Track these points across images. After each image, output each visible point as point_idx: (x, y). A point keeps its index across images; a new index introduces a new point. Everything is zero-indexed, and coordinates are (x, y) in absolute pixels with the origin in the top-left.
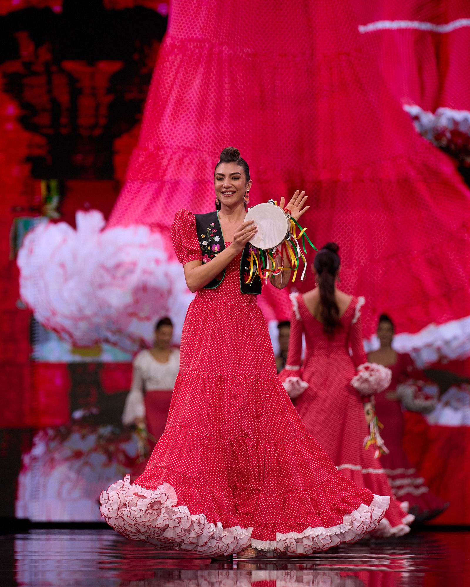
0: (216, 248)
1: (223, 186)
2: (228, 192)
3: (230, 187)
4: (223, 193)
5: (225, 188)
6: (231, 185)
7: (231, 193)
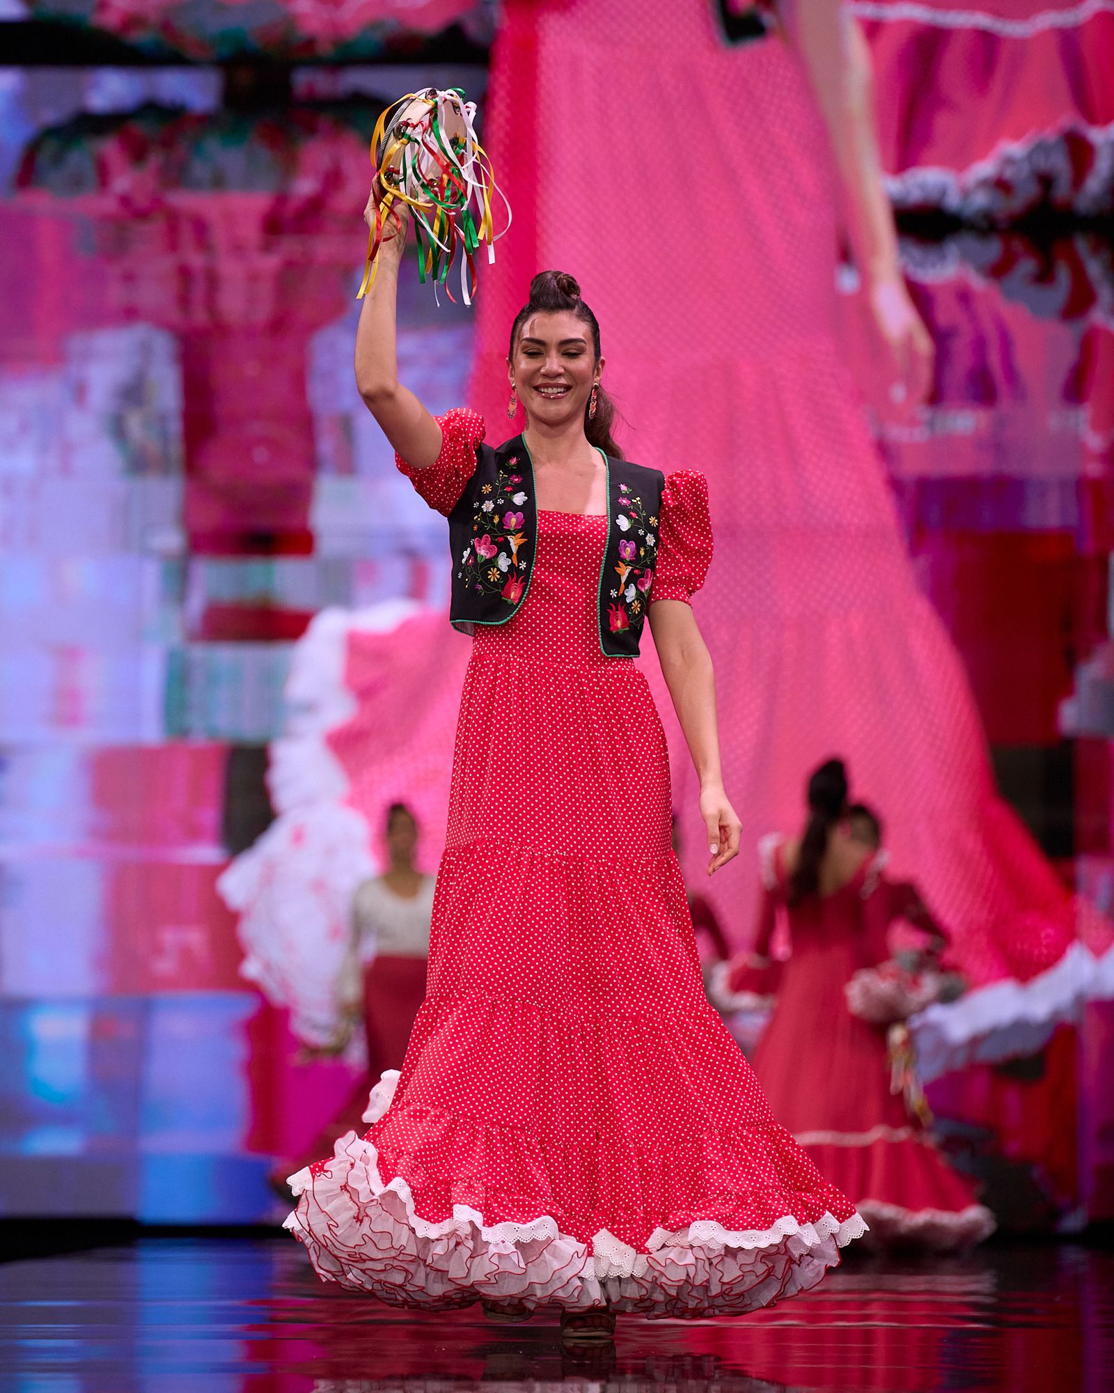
0: (514, 520)
1: (543, 371)
2: (553, 386)
3: (559, 375)
4: (537, 388)
5: (545, 376)
6: (562, 370)
7: (559, 390)
